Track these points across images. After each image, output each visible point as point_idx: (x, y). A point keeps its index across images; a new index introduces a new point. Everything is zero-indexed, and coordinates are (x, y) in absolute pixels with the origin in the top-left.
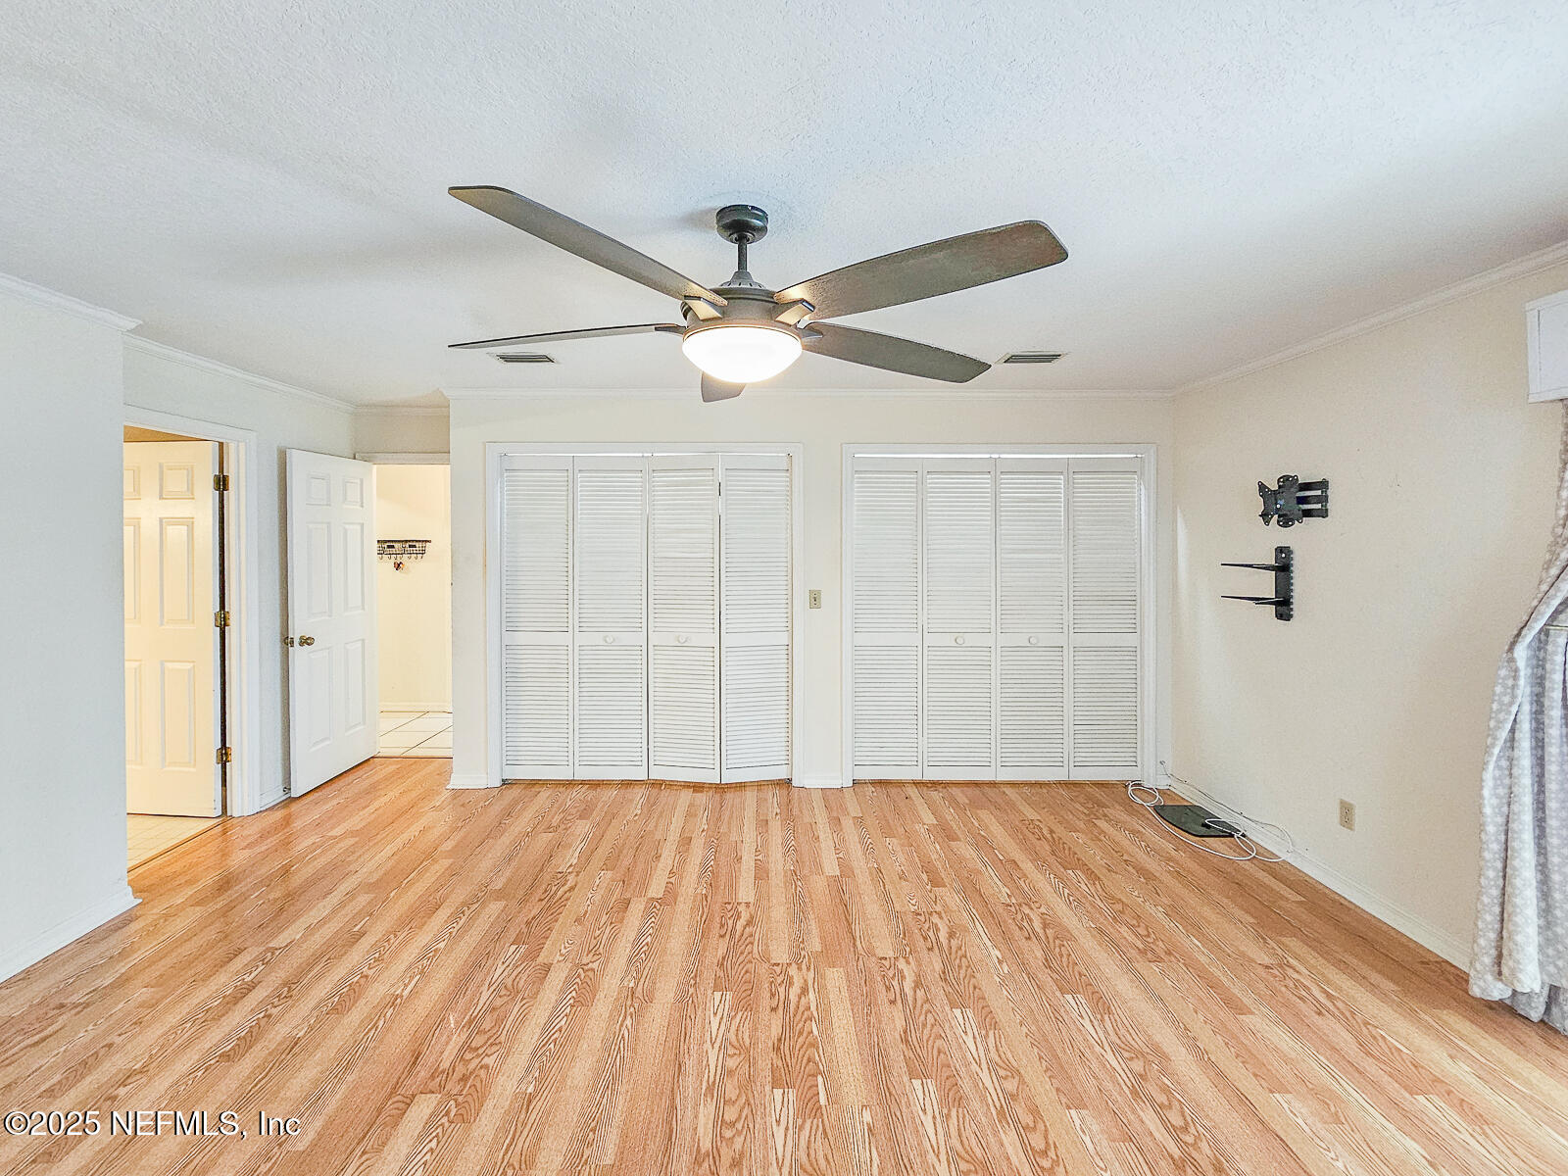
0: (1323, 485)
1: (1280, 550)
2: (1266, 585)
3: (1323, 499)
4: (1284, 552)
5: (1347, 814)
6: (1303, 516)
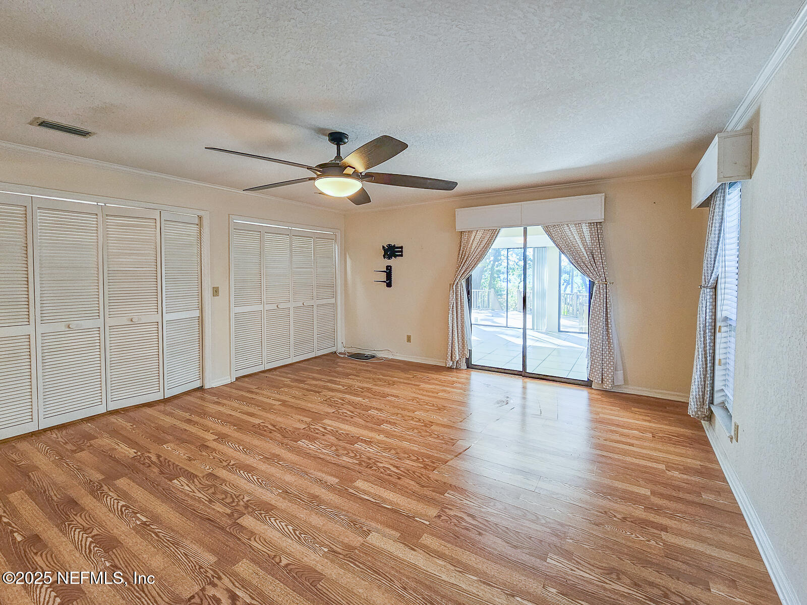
0: (402, 248)
1: (387, 267)
2: (383, 277)
3: (402, 252)
4: (389, 268)
5: (409, 339)
6: (396, 256)
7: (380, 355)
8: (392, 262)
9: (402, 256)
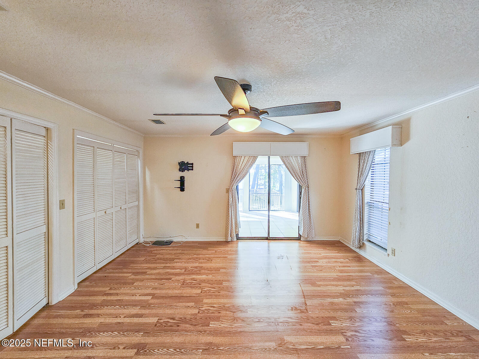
0: (192, 164)
3: (192, 167)
4: (182, 177)
5: (198, 226)
6: (188, 170)
7: (175, 240)
8: (185, 174)
9: (192, 169)
